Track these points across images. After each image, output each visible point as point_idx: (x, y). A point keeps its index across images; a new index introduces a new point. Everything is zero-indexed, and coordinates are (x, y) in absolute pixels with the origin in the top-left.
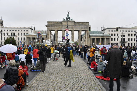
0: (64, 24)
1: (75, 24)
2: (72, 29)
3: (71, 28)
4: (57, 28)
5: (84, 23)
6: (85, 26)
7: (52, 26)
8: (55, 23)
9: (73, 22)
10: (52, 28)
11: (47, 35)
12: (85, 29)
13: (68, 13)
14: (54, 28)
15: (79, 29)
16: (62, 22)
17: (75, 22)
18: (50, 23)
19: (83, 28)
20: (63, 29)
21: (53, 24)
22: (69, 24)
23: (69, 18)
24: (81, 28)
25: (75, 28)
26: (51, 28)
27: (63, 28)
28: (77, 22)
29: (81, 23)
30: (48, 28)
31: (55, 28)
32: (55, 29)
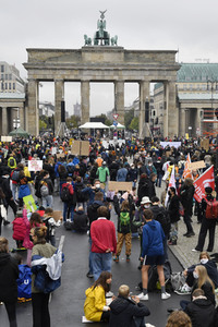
0: (88, 57)
1: (126, 58)
2: (116, 78)
3: (112, 73)
4: (65, 73)
5: (162, 56)
6: (161, 64)
7: (45, 63)
8: (57, 54)
9: (120, 52)
10: (47, 72)
11: (26, 97)
12: (161, 78)
13: (102, 16)
14: (51, 72)
15: (143, 78)
16: (79, 52)
17: (127, 52)
19: (156, 73)
20: (84, 78)
21: (50, 59)
22: (107, 57)
23: (106, 37)
24: (147, 73)
25: (126, 73)
26: (43, 72)
27: (85, 73)
28: (133, 52)
29: (147, 56)
30: (32, 72)
31: (57, 72)
32: (56, 78)
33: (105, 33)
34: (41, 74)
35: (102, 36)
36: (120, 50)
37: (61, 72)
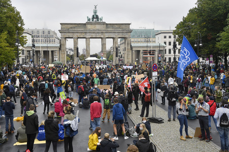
0: (89, 27)
1: (107, 27)
2: (102, 36)
3: (100, 34)
4: (78, 34)
5: (122, 26)
6: (123, 30)
7: (69, 30)
8: (75, 26)
10: (70, 34)
11: (60, 46)
12: (123, 36)
13: (96, 8)
14: (72, 34)
15: (115, 36)
16: (85, 24)
17: (107, 24)
18: (66, 26)
19: (121, 34)
20: (87, 37)
21: (71, 28)
22: (98, 27)
23: (97, 17)
24: (117, 34)
25: (107, 34)
26: (68, 34)
27: (88, 34)
28: (110, 24)
29: (117, 26)
30: (63, 34)
31: (75, 34)
32: (74, 37)
33: (97, 16)
34: (67, 35)
35: (96, 17)
36: (104, 23)
37: (76, 34)
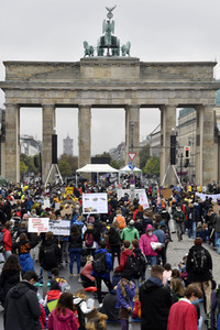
0: (89, 73)
1: (143, 74)
2: (128, 102)
3: (122, 95)
4: (57, 95)
5: (194, 71)
7: (29, 81)
8: (46, 70)
9: (134, 65)
10: (31, 94)
11: (3, 128)
12: (193, 102)
13: (110, 15)
14: (38, 94)
15: (166, 102)
16: (77, 65)
17: (144, 66)
18: (21, 69)
19: (186, 94)
20: (83, 103)
21: (36, 75)
22: (115, 73)
23: (114, 44)
24: (173, 95)
25: (143, 95)
26: (26, 94)
27: (85, 95)
28: (153, 65)
29: (173, 71)
30: (11, 94)
31: (46, 93)
32: (44, 102)
33: (114, 40)
34: (24, 97)
36: (135, 62)
37: (51, 94)
